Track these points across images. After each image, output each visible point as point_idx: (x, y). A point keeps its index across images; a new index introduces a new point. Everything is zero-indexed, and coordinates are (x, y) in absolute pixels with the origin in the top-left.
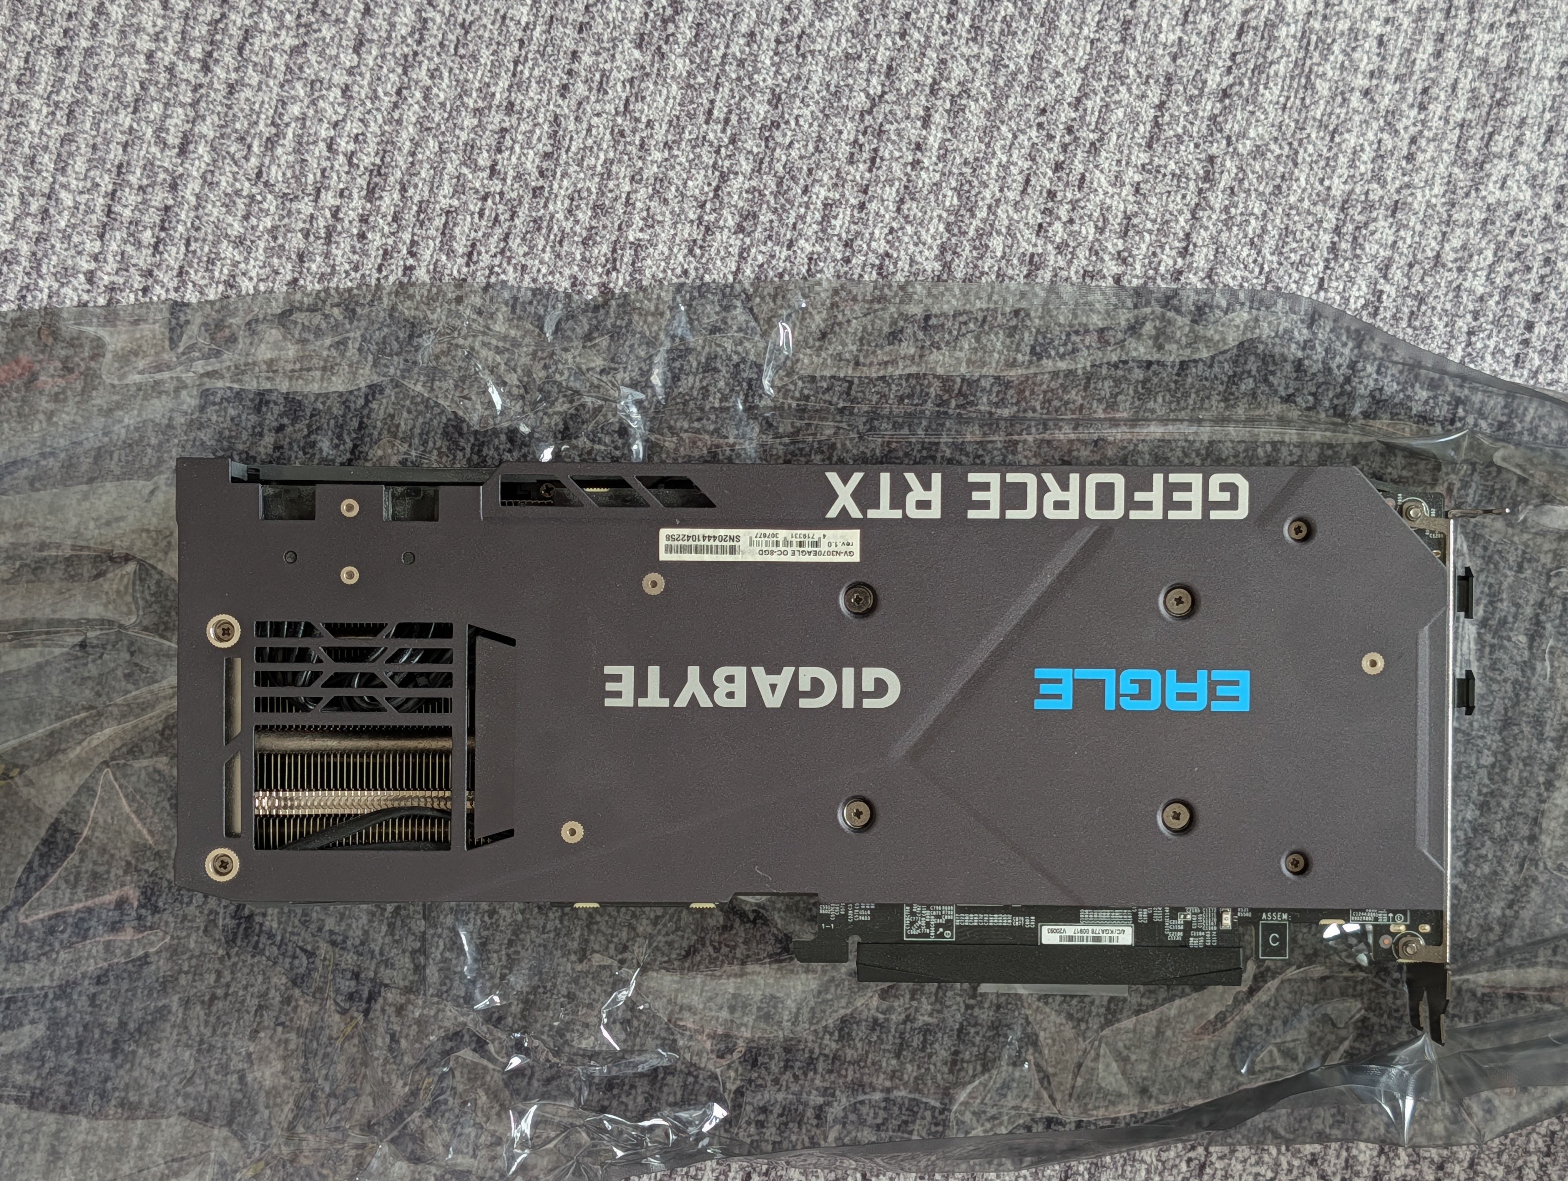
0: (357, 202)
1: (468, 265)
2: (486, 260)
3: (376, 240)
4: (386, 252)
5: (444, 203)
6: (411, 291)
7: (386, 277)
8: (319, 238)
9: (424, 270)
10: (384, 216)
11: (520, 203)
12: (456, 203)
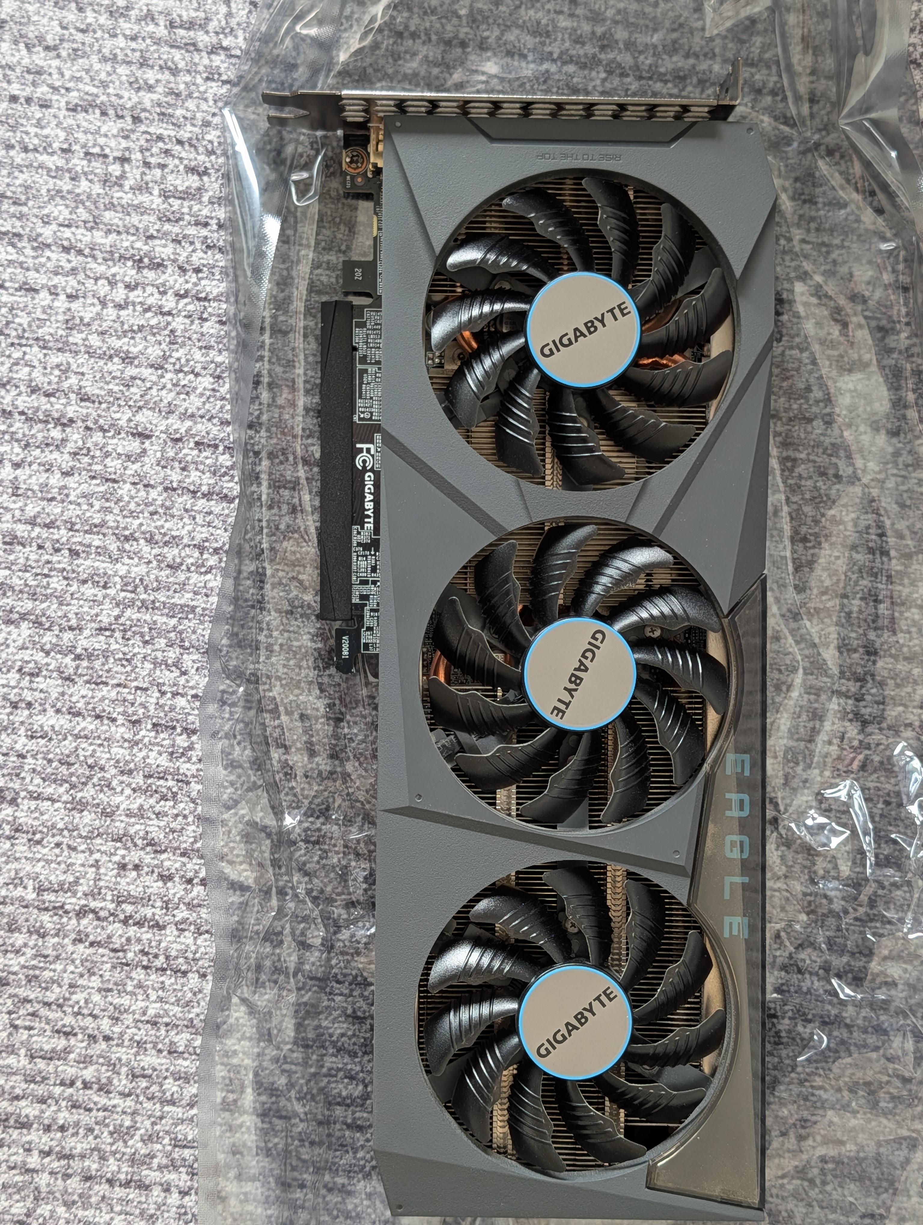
0: (34, 1136)
1: (75, 1035)
2: (69, 1020)
3: (63, 1117)
4: (73, 1106)
5: (24, 1061)
6: (104, 1081)
7: (95, 1103)
8: (69, 1166)
9: (85, 1072)
10: (43, 1112)
11: (15, 995)
12: (23, 1052)
